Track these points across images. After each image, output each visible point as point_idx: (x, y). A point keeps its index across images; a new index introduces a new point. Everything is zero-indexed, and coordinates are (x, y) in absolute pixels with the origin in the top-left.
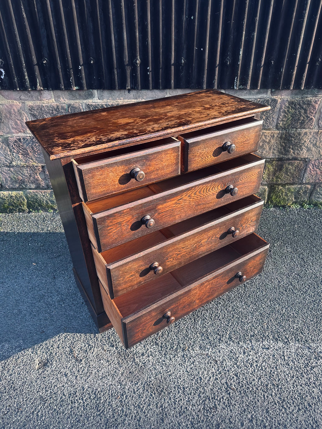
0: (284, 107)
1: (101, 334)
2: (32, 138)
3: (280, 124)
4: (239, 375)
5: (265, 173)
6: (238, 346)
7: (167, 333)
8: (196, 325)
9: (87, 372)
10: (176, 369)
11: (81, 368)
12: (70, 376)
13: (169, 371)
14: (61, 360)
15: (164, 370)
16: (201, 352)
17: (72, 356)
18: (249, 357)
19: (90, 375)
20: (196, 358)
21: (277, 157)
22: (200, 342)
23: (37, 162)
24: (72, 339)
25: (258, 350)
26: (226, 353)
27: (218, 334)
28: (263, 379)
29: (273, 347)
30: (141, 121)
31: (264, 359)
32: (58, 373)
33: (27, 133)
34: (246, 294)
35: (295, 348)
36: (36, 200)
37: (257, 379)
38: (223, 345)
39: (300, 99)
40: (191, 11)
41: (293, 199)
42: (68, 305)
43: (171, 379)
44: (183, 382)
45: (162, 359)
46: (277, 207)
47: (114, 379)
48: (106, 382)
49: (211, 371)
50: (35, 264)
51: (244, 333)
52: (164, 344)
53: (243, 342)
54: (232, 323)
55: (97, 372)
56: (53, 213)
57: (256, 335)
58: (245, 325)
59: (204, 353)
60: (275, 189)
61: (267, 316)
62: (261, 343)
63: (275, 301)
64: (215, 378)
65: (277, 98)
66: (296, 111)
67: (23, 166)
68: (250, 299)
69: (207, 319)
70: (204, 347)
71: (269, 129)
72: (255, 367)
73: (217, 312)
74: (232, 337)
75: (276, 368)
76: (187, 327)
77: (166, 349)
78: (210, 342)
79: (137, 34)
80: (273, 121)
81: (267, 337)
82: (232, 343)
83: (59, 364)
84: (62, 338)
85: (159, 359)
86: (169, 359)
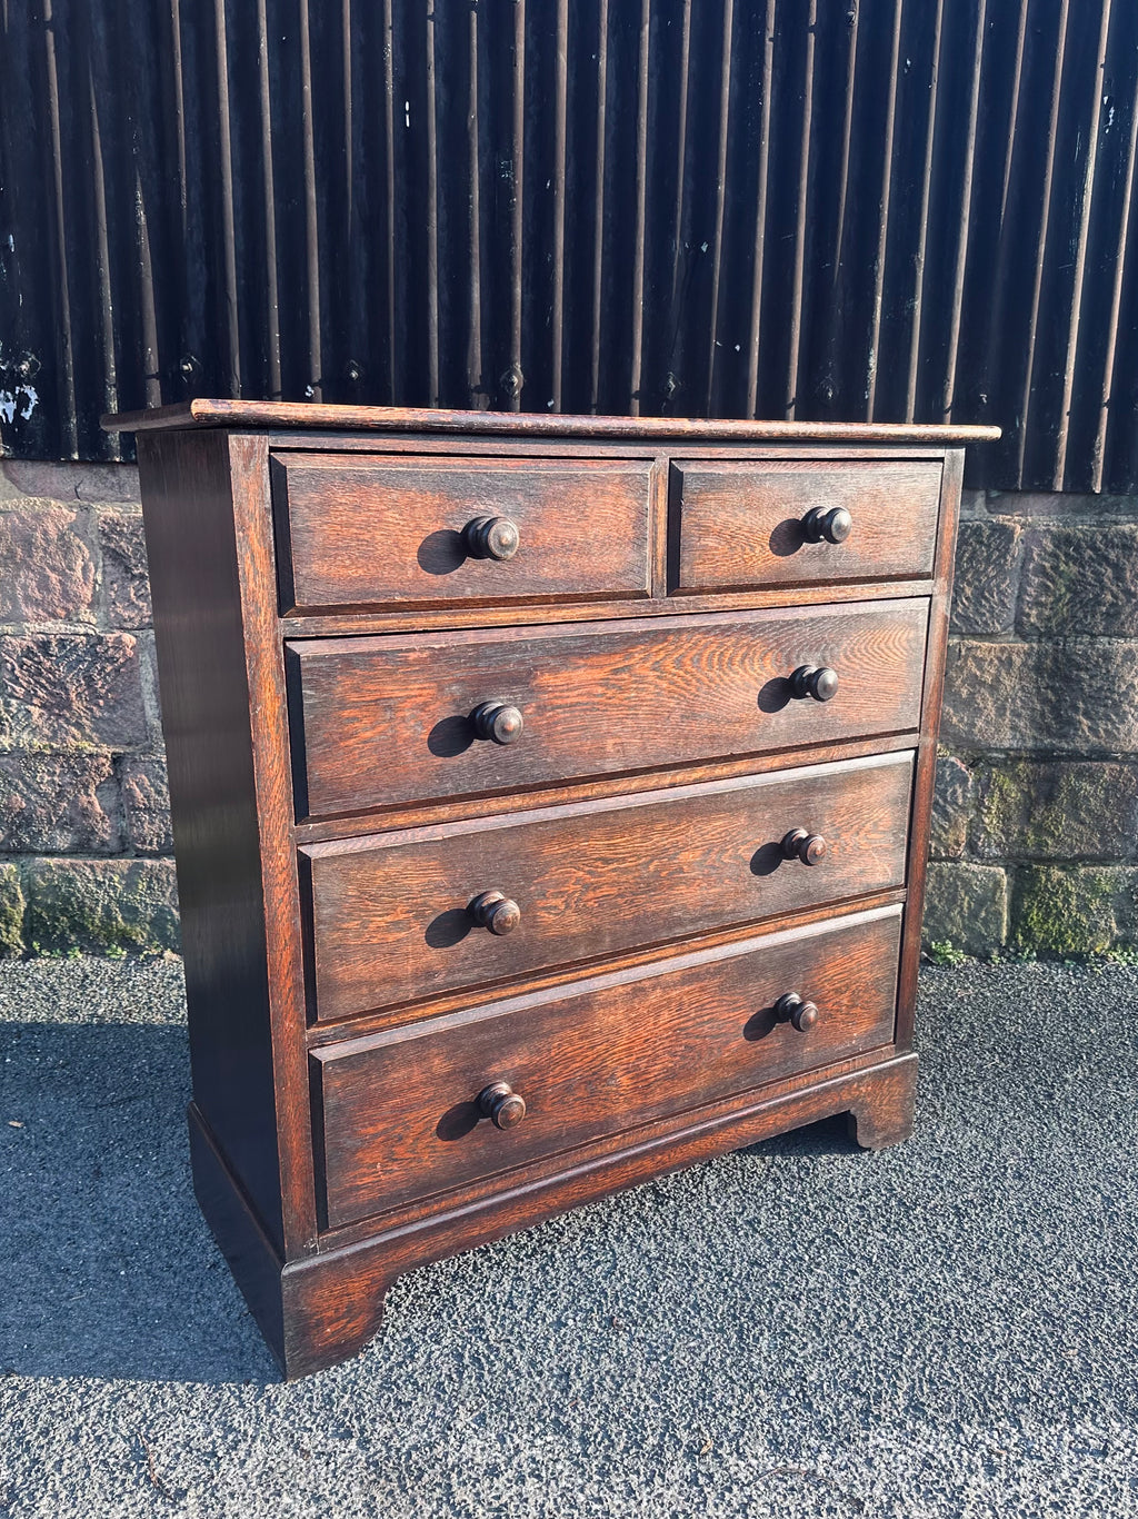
0: (1039, 555)
1: (292, 1386)
2: (93, 641)
3: (1028, 615)
5: (989, 808)
6: (956, 1443)
7: (608, 1383)
8: (746, 1354)
16: (777, 1462)
17: (140, 1476)
18: (1017, 1488)
20: (757, 1488)
21: (1030, 744)
22: (773, 1422)
23: (96, 740)
24: (147, 1406)
25: (1055, 1459)
26: (901, 1468)
27: (856, 1390)
29: (1126, 1446)
31: (1092, 1494)
33: (79, 621)
34: (966, 1241)
36: (67, 901)
38: (884, 1434)
39: (1094, 528)
40: (701, 228)
41: (1114, 925)
42: (148, 1272)
45: (587, 1491)
46: (1054, 960)
50: (19, 1125)
51: (978, 1387)
52: (596, 1429)
54: (917, 1347)
56: (127, 961)
57: (1040, 1398)
58: (979, 1355)
59: (794, 1466)
60: (1034, 877)
61: (1076, 1324)
62: (1065, 1428)
63: (1101, 1266)
65: (1009, 520)
66: (1084, 568)
67: (40, 755)
68: (989, 1258)
69: (796, 1331)
70: (791, 1443)
71: (991, 636)
73: (844, 1305)
74: (923, 1404)
76: (705, 1364)
77: (607, 1448)
78: (819, 1424)
79: (518, 290)
80: (1004, 605)
81: (1092, 1405)
82: (924, 1427)
83: (65, 1511)
84: (98, 1397)
85: (571, 1491)
86: (621, 1492)
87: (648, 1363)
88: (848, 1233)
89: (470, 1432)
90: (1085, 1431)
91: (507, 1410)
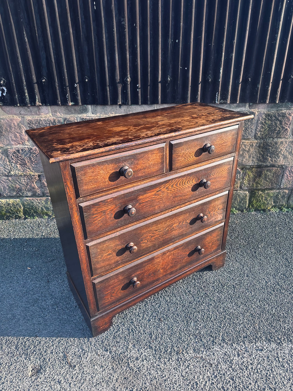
0: (261, 119)
1: (95, 338)
2: (30, 149)
3: (258, 134)
4: (235, 379)
5: (245, 179)
6: (232, 348)
7: (160, 336)
8: (188, 327)
9: (81, 379)
10: (171, 373)
11: (75, 374)
12: (64, 383)
13: (164, 375)
14: (54, 367)
15: (158, 375)
16: (195, 355)
17: (66, 362)
18: (243, 360)
19: (84, 382)
20: (191, 361)
21: (256, 164)
22: (194, 345)
23: (34, 172)
24: (66, 344)
25: (252, 352)
26: (220, 355)
27: (211, 336)
28: (260, 383)
29: (267, 348)
30: (135, 129)
31: (259, 361)
32: (52, 380)
33: (25, 145)
34: (235, 295)
35: (288, 349)
36: (32, 207)
37: (253, 382)
38: (217, 347)
39: (276, 112)
40: (176, 36)
41: (273, 203)
42: (62, 309)
43: (166, 385)
44: (179, 388)
45: (156, 363)
46: (258, 211)
47: (109, 385)
48: (101, 388)
49: (206, 375)
50: (30, 269)
51: (237, 334)
52: (158, 347)
53: (237, 344)
54: (224, 324)
55: (91, 379)
56: (48, 219)
57: (249, 337)
58: (237, 326)
59: (198, 356)
60: (255, 193)
61: (258, 317)
62: (254, 344)
63: (264, 301)
64: (211, 382)
65: (254, 111)
66: (272, 122)
67: (21, 176)
68: (240, 299)
69: (199, 321)
70: (198, 350)
71: (248, 139)
72: (251, 370)
73: (209, 314)
74: (225, 339)
75: (272, 370)
76: (180, 330)
77: (160, 352)
78: (203, 345)
79: (128, 55)
80: (252, 132)
81: (260, 338)
82: (225, 345)
83: (52, 371)
84: (55, 342)
85: (153, 363)
86: (163, 363)
87: (168, 330)
88: (210, 294)
89: (132, 349)
90: (258, 345)
91: (139, 343)
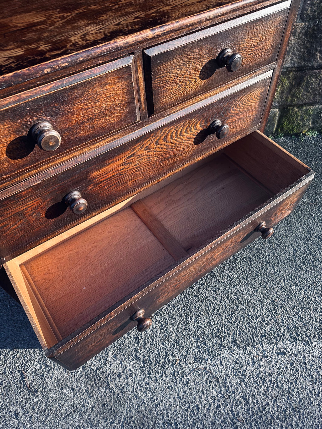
3: (307, 10)
4: (247, 398)
5: (277, 90)
6: (245, 353)
8: (188, 325)
9: (45, 409)
10: (164, 394)
11: (37, 402)
12: (23, 417)
13: (155, 398)
14: (9, 393)
15: (148, 398)
16: (196, 365)
17: (24, 385)
18: (260, 369)
19: (49, 413)
20: (191, 376)
22: (195, 351)
24: (23, 359)
25: (271, 357)
26: (230, 365)
27: (218, 337)
28: (280, 402)
29: (291, 351)
31: (280, 370)
32: (6, 413)
34: (252, 272)
35: (318, 350)
37: (271, 401)
38: (225, 352)
41: (311, 124)
43: (158, 412)
44: (175, 415)
45: (145, 381)
46: (289, 136)
47: (82, 416)
48: (72, 422)
49: (211, 395)
51: (252, 332)
52: (147, 357)
53: (252, 346)
54: (236, 318)
55: (58, 408)
57: (269, 335)
58: (253, 320)
59: (200, 367)
60: (288, 112)
61: (281, 304)
62: (274, 345)
63: (291, 279)
64: (216, 404)
68: (258, 279)
69: (202, 315)
70: (200, 358)
72: (269, 384)
73: (216, 303)
74: (237, 340)
75: (296, 382)
76: (177, 329)
77: (150, 364)
78: (208, 350)
81: (283, 336)
82: (237, 349)
83: (6, 399)
84: (9, 357)
85: (141, 381)
86: (154, 380)
87: (161, 330)
88: (218, 272)
89: (112, 361)
90: (280, 346)
91: (122, 353)
